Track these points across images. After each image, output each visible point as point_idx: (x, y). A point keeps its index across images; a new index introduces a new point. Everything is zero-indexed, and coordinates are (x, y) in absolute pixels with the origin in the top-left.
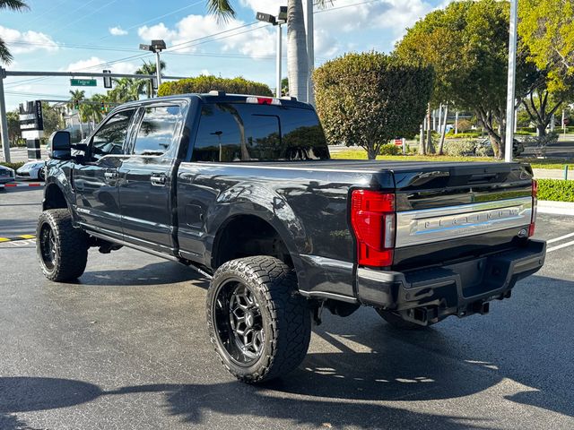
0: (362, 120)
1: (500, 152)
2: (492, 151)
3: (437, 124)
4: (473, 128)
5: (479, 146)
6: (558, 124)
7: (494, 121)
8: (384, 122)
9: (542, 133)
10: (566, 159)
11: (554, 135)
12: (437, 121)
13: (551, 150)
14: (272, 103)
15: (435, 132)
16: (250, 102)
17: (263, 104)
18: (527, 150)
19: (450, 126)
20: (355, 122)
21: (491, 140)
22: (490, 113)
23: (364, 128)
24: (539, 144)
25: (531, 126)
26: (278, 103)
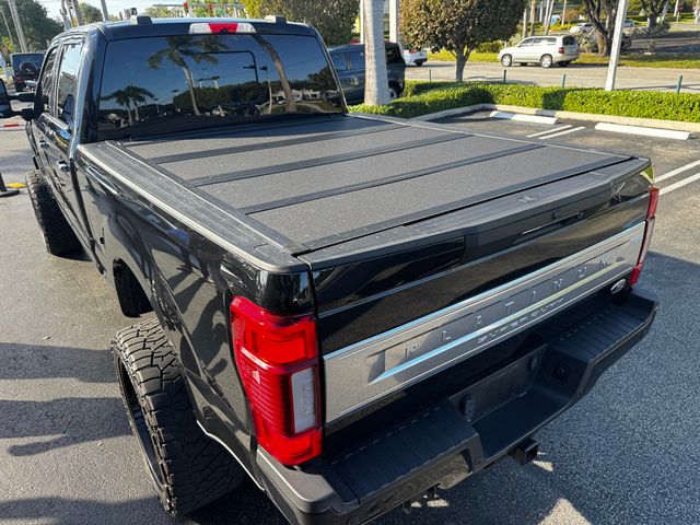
0: (449, 22)
1: (605, 48)
2: (596, 46)
3: (544, 15)
4: (581, 18)
5: (584, 41)
6: (671, 11)
7: (602, 12)
8: (474, 22)
9: (653, 23)
10: (675, 54)
11: (666, 25)
12: (544, 12)
13: (661, 44)
14: (238, 30)
15: (541, 24)
16: (196, 32)
17: (222, 33)
18: (635, 44)
19: (558, 16)
20: (442, 23)
21: (596, 35)
22: (599, 4)
23: (451, 31)
24: (648, 35)
25: (642, 14)
26: (249, 29)
